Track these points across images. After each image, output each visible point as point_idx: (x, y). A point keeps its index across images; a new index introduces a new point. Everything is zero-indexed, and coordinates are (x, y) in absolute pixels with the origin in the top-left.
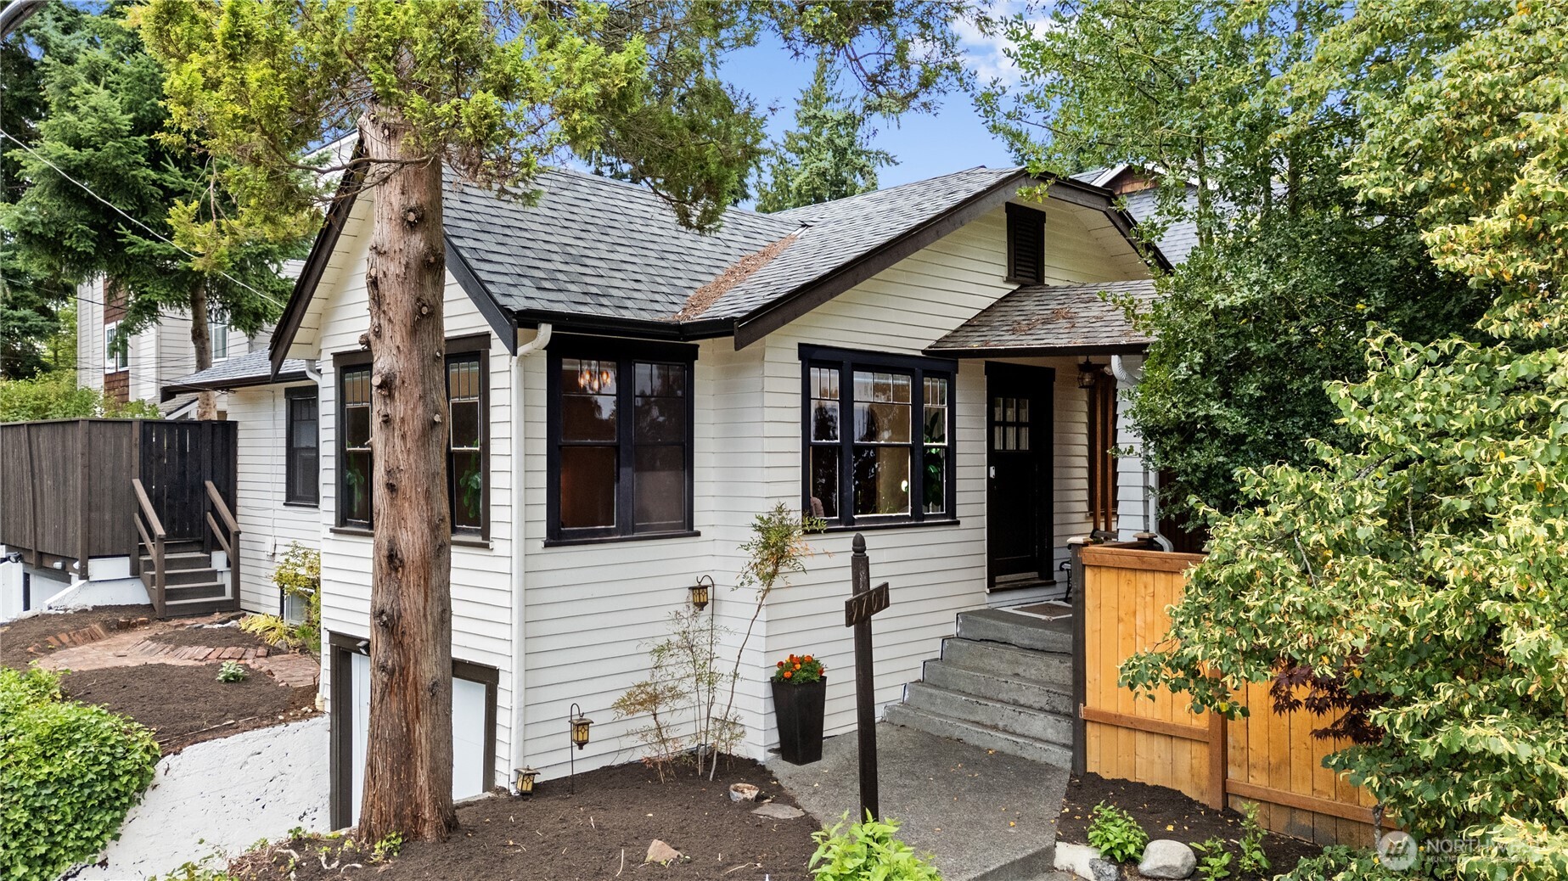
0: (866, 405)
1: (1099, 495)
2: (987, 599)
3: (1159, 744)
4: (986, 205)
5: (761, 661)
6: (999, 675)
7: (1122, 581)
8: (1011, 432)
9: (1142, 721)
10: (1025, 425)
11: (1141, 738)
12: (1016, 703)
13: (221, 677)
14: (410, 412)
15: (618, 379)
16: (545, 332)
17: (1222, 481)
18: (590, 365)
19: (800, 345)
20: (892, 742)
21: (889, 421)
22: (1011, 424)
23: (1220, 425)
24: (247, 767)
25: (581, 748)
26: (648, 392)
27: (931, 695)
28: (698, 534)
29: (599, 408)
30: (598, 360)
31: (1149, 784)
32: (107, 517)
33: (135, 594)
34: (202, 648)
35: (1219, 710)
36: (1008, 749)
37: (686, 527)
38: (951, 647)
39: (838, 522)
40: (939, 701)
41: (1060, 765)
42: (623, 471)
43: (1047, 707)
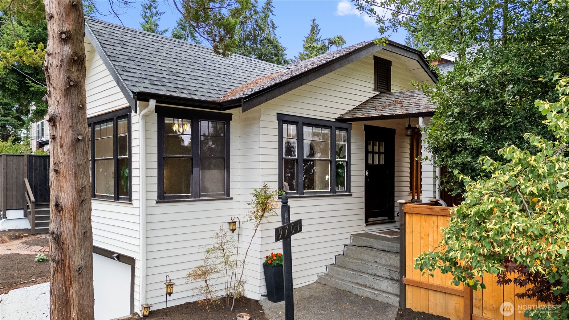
0: (309, 142)
1: (415, 184)
2: (365, 228)
3: (440, 296)
4: (364, 54)
5: (259, 255)
6: (368, 262)
7: (423, 220)
8: (376, 156)
9: (432, 285)
10: (382, 153)
11: (431, 293)
12: (375, 275)
13: (36, 260)
14: (64, 134)
15: (192, 128)
16: (153, 103)
17: (470, 171)
18: (178, 121)
19: (277, 113)
20: (319, 292)
21: (320, 149)
22: (376, 153)
23: (469, 143)
24: (39, 299)
25: (170, 296)
26: (207, 134)
27: (338, 271)
28: (232, 199)
29: (183, 140)
30: (182, 118)
31: (435, 314)
32: (14, 193)
33: (26, 224)
34: (39, 246)
35: (468, 284)
36: (371, 296)
37: (227, 195)
38: (348, 249)
39: (297, 193)
40: (341, 273)
41: (394, 304)
42: (194, 169)
43: (389, 277)
